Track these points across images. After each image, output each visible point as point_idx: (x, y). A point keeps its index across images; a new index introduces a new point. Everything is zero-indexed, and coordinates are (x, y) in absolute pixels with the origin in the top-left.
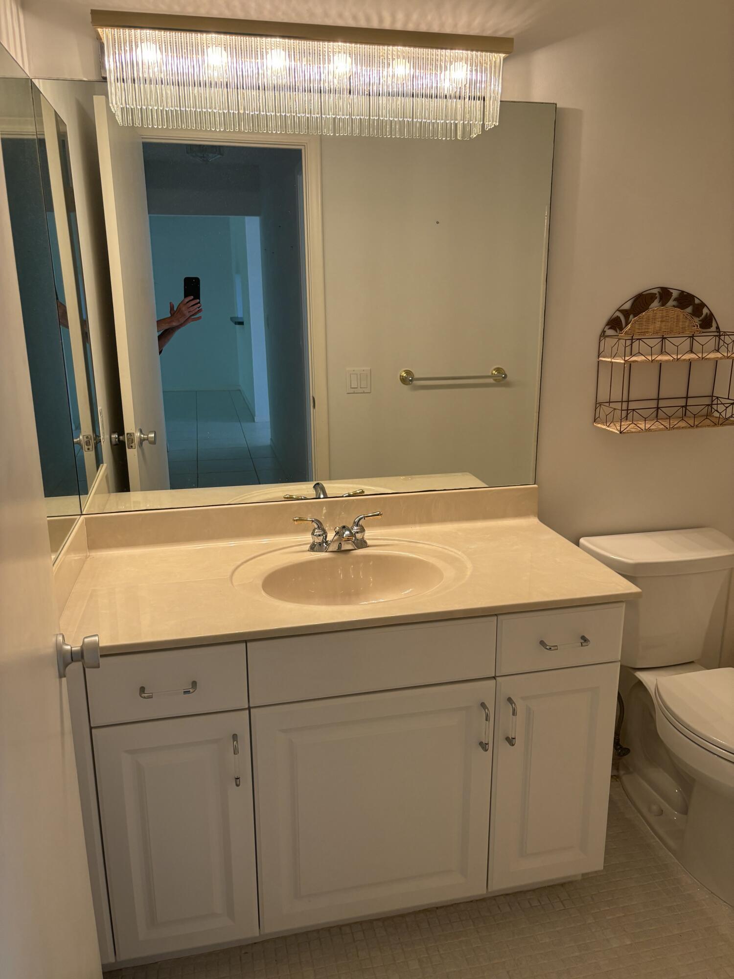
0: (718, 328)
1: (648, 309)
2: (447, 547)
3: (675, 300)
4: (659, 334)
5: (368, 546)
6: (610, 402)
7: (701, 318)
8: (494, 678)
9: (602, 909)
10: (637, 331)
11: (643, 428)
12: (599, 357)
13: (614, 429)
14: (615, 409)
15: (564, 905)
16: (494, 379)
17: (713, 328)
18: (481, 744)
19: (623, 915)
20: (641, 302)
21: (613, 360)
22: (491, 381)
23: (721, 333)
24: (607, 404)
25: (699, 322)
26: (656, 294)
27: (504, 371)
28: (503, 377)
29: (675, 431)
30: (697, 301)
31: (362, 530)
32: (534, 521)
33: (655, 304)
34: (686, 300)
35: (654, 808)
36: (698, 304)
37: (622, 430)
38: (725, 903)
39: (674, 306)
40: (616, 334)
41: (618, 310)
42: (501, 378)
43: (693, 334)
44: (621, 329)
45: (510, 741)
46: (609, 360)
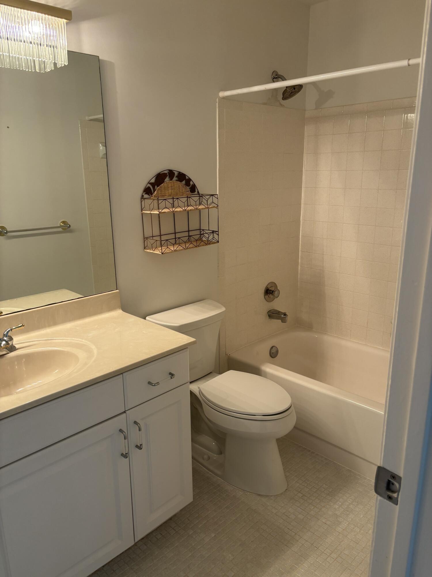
0: (198, 192)
1: (164, 182)
2: (73, 339)
3: (176, 177)
4: (172, 196)
5: (17, 349)
6: (153, 237)
7: (190, 187)
8: (125, 412)
9: (195, 523)
10: (160, 195)
11: (173, 250)
12: (142, 211)
13: (158, 252)
14: (157, 240)
15: (175, 530)
16: (62, 229)
17: (196, 193)
18: (122, 455)
19: (206, 521)
20: (160, 178)
21: (152, 212)
22: (60, 229)
23: (200, 195)
24: (152, 238)
25: (190, 189)
26: (167, 173)
27: (68, 223)
28: (68, 227)
29: (188, 249)
30: (187, 178)
31: (11, 339)
32: (119, 312)
33: (167, 179)
34: (182, 177)
35: (206, 457)
36: (187, 179)
37: (163, 252)
38: (251, 493)
39: (176, 180)
40: (149, 197)
41: (148, 183)
42: (66, 227)
43: (187, 196)
44: (152, 194)
45: (139, 447)
46: (149, 212)
